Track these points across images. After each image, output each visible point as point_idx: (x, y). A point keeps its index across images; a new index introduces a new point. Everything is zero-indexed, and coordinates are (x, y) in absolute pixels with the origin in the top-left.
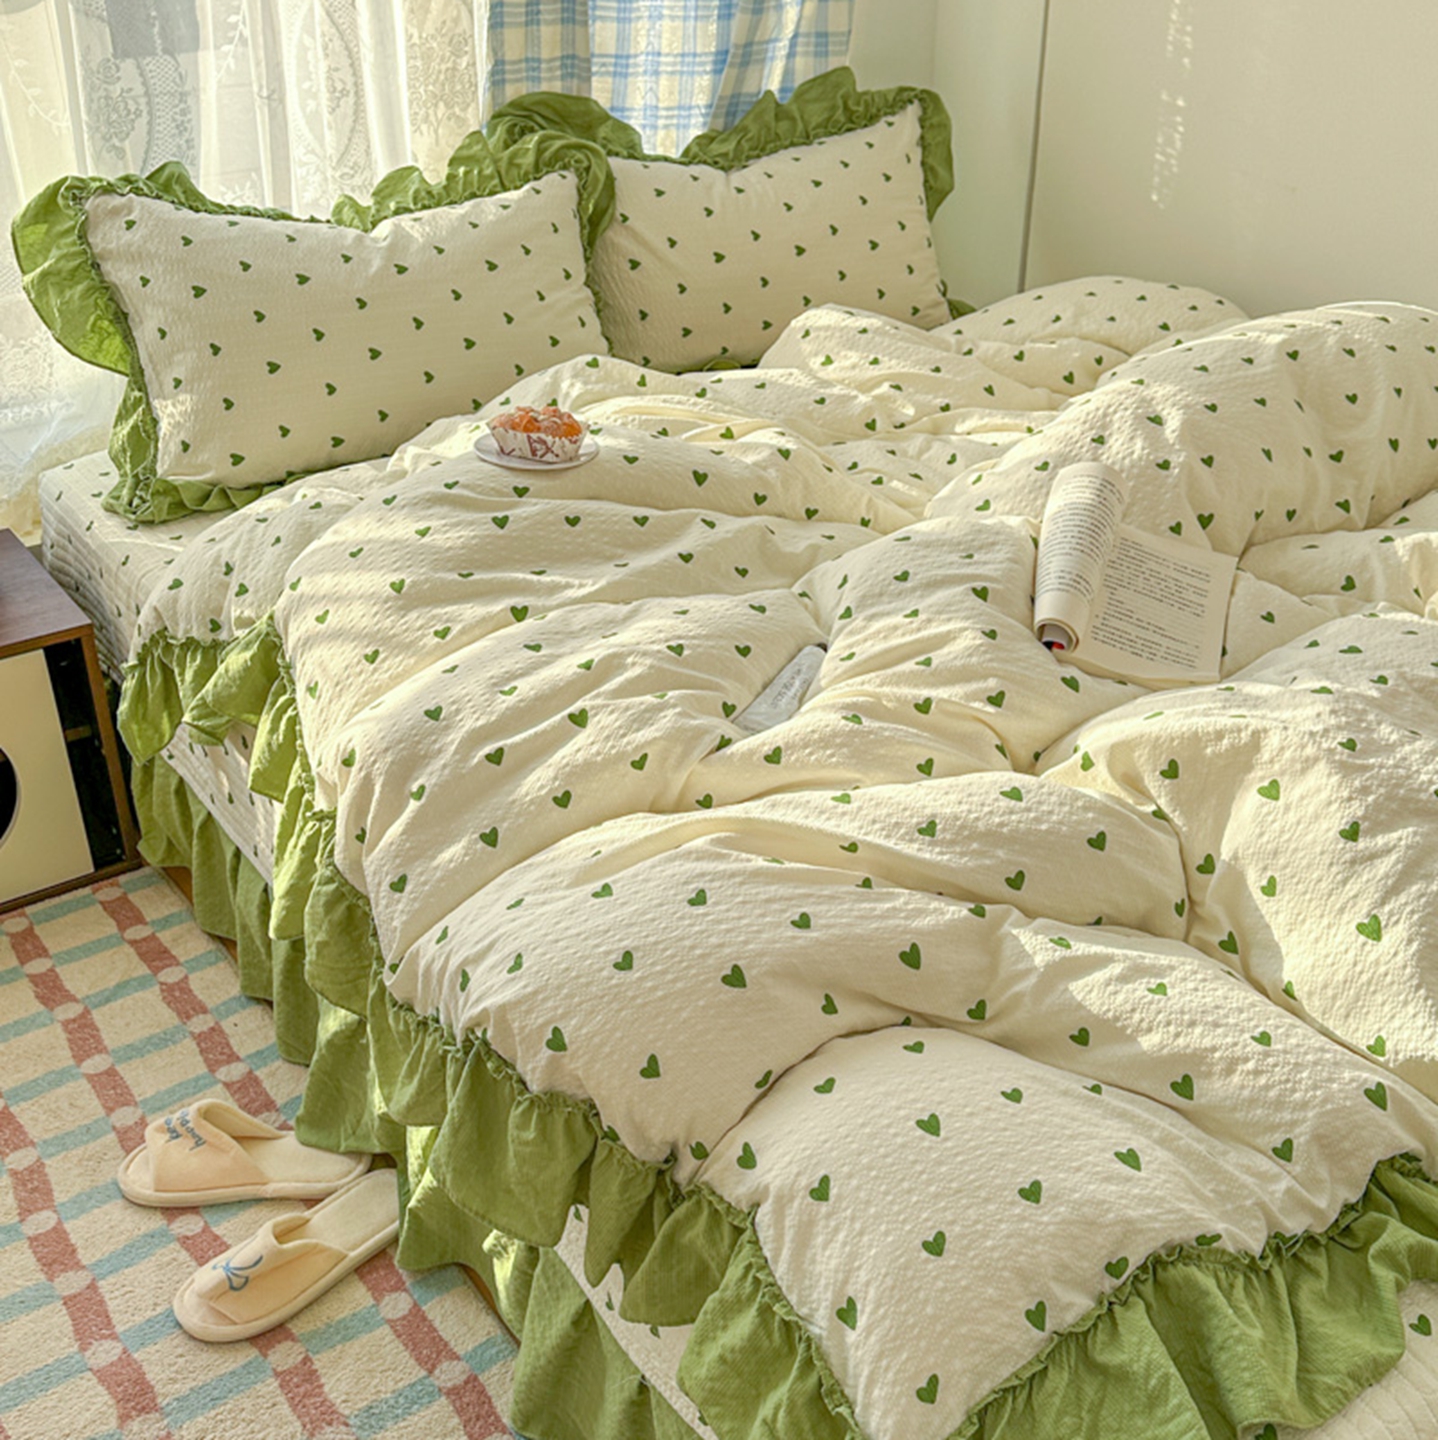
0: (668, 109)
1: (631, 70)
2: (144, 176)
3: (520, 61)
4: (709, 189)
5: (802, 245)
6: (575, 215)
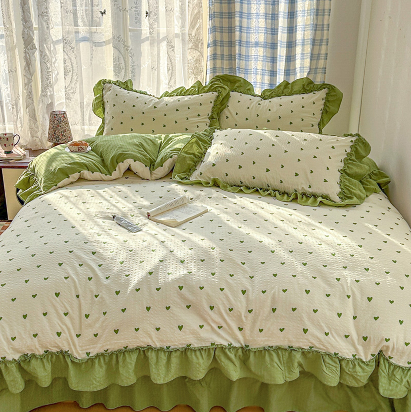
0: (259, 83)
1: (249, 73)
2: (123, 82)
3: (220, 68)
4: (252, 102)
5: (270, 120)
6: (211, 102)
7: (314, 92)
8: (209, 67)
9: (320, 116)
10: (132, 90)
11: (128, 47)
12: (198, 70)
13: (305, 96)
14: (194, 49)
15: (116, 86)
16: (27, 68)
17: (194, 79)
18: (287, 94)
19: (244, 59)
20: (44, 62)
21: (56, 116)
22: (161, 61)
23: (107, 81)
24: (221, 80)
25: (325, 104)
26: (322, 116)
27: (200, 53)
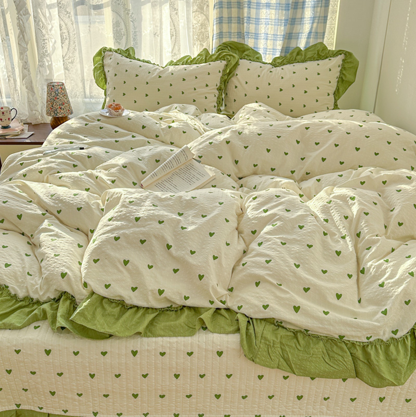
0: (270, 49)
1: (259, 38)
2: (125, 50)
3: (227, 32)
4: (263, 70)
5: (282, 89)
6: (220, 72)
7: (330, 58)
8: (215, 32)
9: (336, 84)
10: (135, 59)
11: (129, 10)
12: (203, 35)
13: (320, 62)
14: (199, 12)
15: (117, 54)
16: (21, 36)
17: (199, 46)
18: (299, 61)
19: (254, 22)
20: (39, 29)
21: (53, 88)
22: (164, 27)
23: (107, 49)
24: (229, 48)
25: (341, 72)
26: (338, 84)
27: (206, 16)
